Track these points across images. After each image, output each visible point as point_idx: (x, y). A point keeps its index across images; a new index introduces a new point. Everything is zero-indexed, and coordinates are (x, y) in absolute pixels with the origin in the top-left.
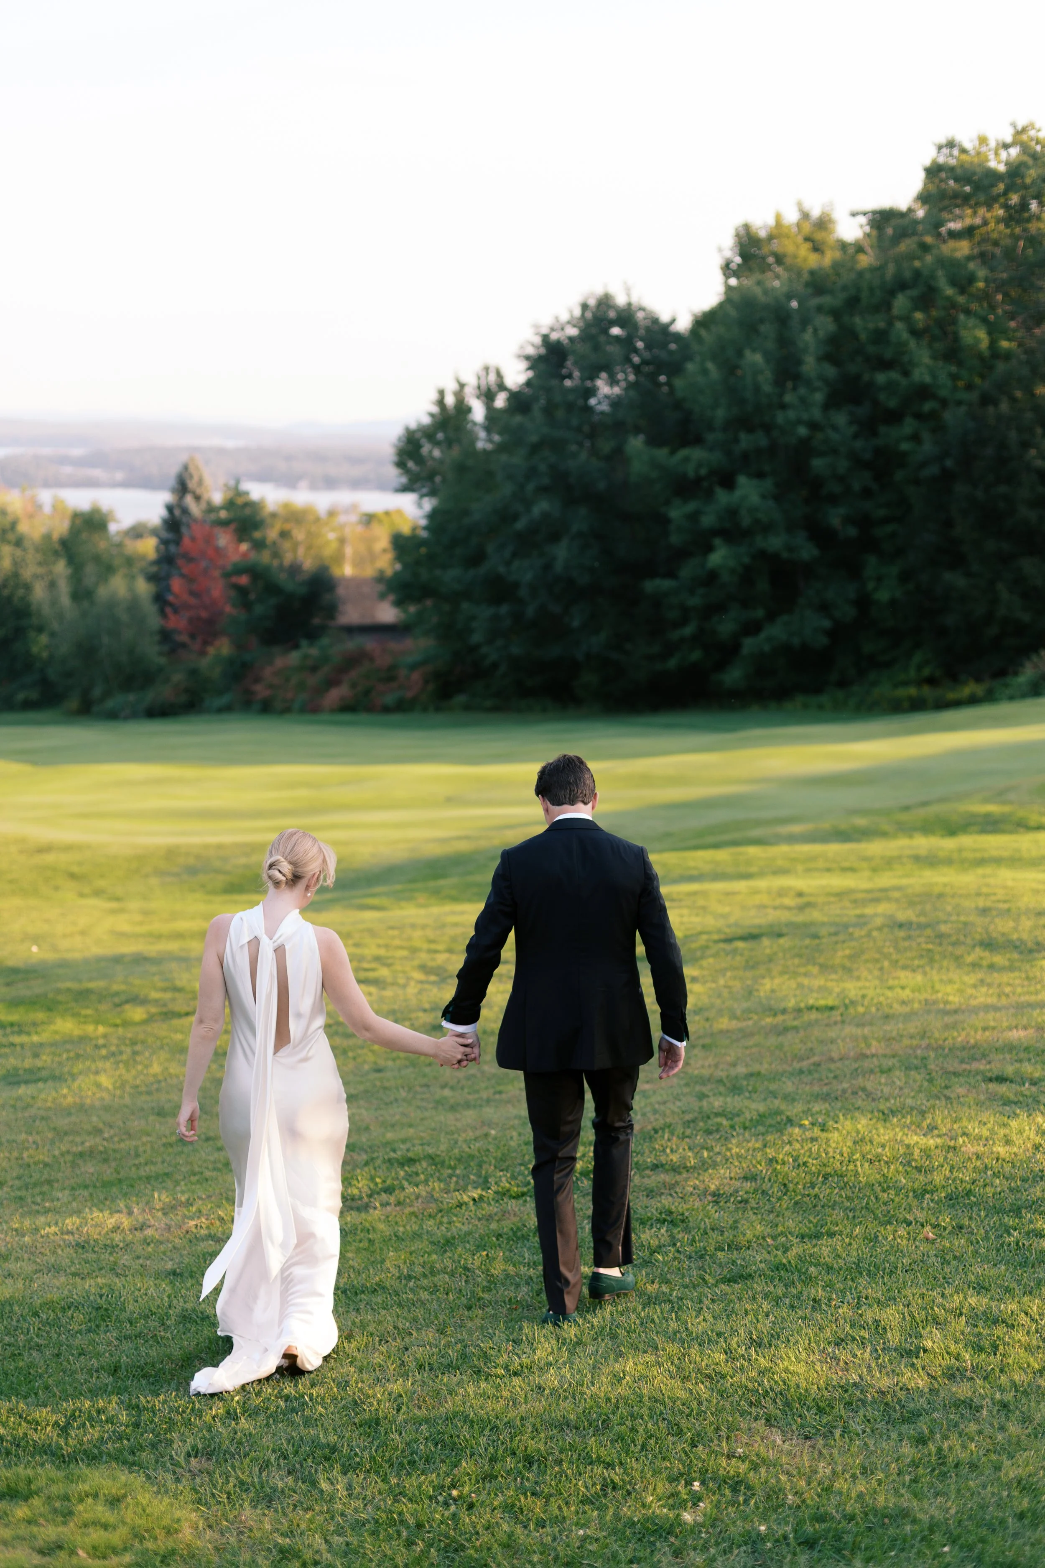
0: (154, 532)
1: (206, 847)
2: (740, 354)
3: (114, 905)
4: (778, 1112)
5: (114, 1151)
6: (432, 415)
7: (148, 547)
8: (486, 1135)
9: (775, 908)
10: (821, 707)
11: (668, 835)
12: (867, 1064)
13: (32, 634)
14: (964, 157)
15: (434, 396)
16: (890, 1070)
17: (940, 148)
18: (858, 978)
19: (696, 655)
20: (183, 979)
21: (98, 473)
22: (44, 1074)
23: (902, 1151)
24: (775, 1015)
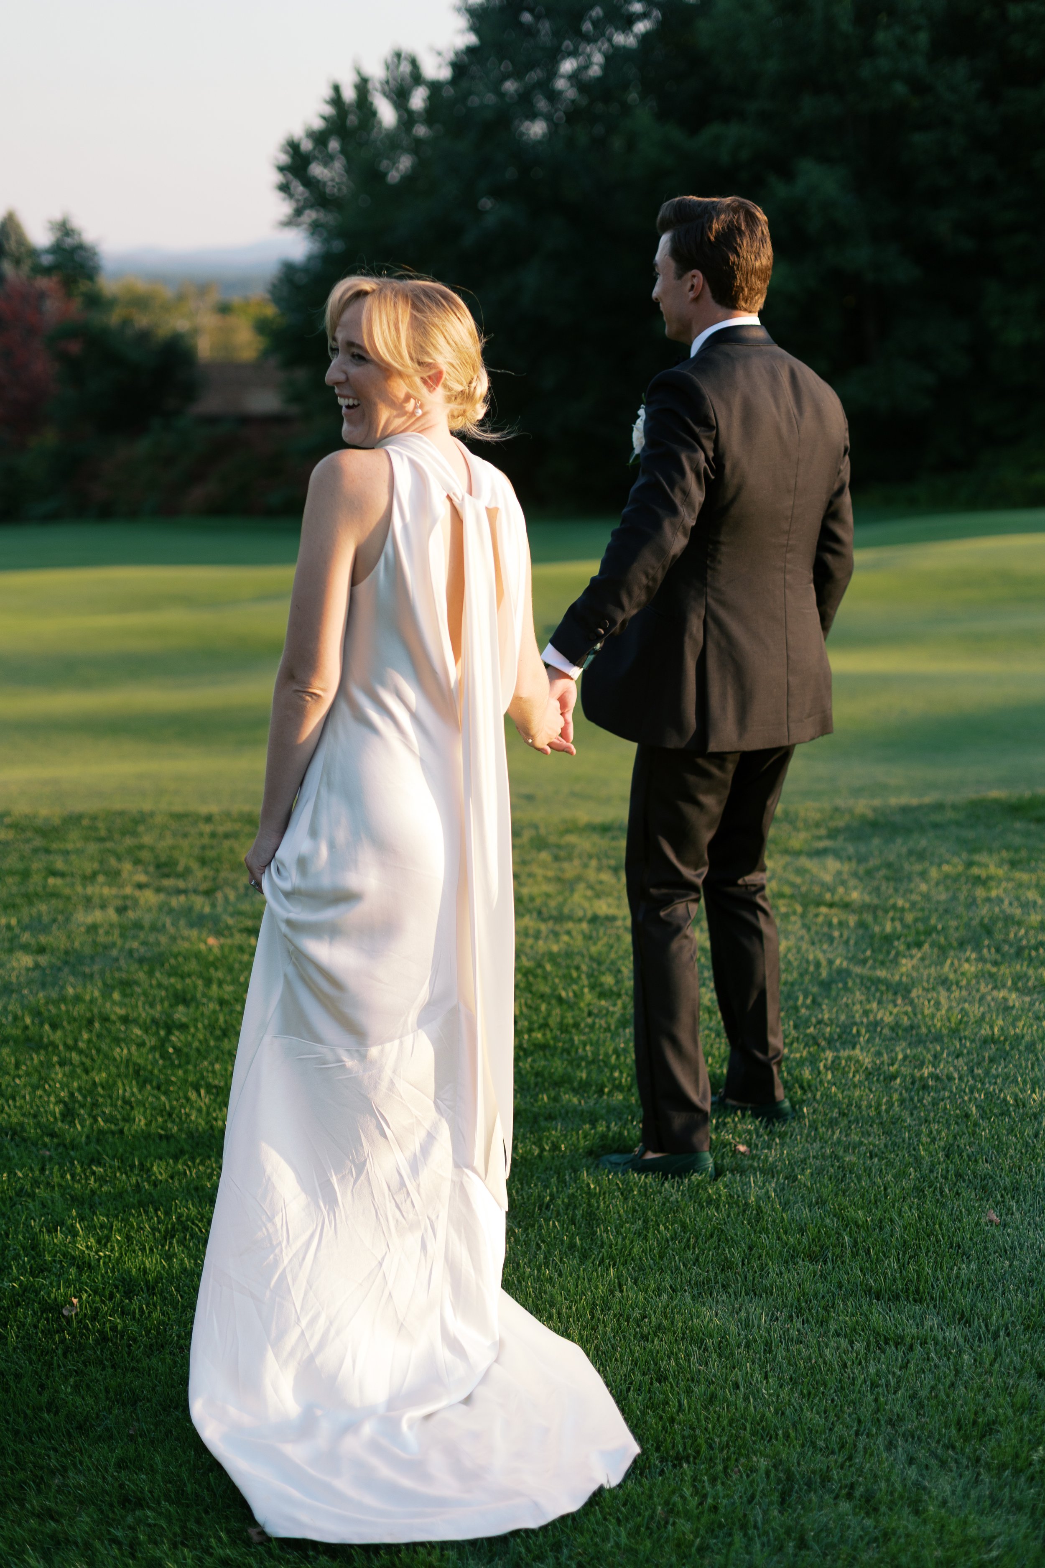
6: (325, 117)
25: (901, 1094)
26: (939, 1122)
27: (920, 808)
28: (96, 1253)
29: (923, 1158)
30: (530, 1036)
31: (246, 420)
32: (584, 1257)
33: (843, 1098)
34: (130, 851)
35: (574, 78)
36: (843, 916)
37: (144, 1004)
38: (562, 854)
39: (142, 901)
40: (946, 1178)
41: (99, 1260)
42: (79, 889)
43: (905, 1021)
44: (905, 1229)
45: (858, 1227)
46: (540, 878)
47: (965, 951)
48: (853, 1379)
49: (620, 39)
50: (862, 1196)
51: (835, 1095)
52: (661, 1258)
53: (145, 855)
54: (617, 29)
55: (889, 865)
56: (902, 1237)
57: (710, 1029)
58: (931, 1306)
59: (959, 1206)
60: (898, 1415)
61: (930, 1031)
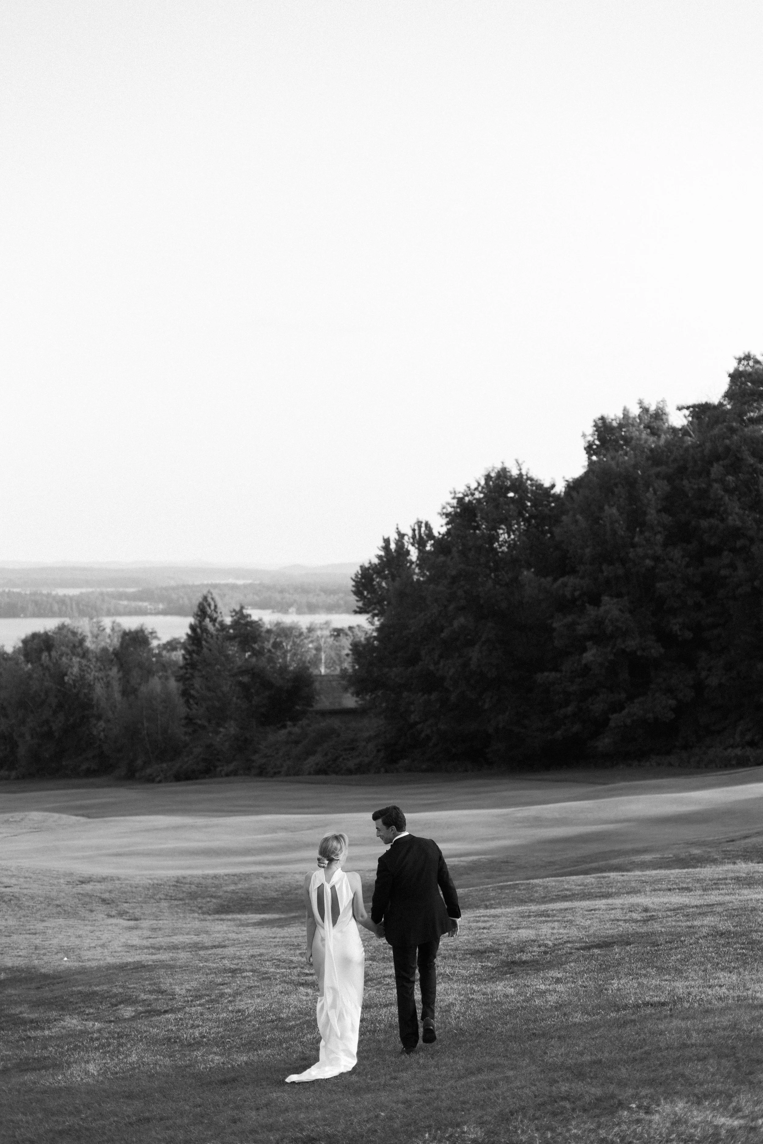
0: (184, 646)
1: (205, 877)
2: (601, 509)
3: (132, 923)
4: (613, 1096)
5: (87, 1129)
6: (380, 557)
7: (178, 655)
8: (377, 1117)
9: (625, 921)
10: (670, 765)
11: (552, 863)
12: (687, 1053)
13: (93, 721)
14: (757, 366)
15: (382, 544)
16: (705, 1058)
17: (740, 360)
18: (687, 978)
19: (576, 728)
20: (166, 983)
21: (145, 605)
22: (48, 1062)
23: (711, 1132)
24: (618, 1011)
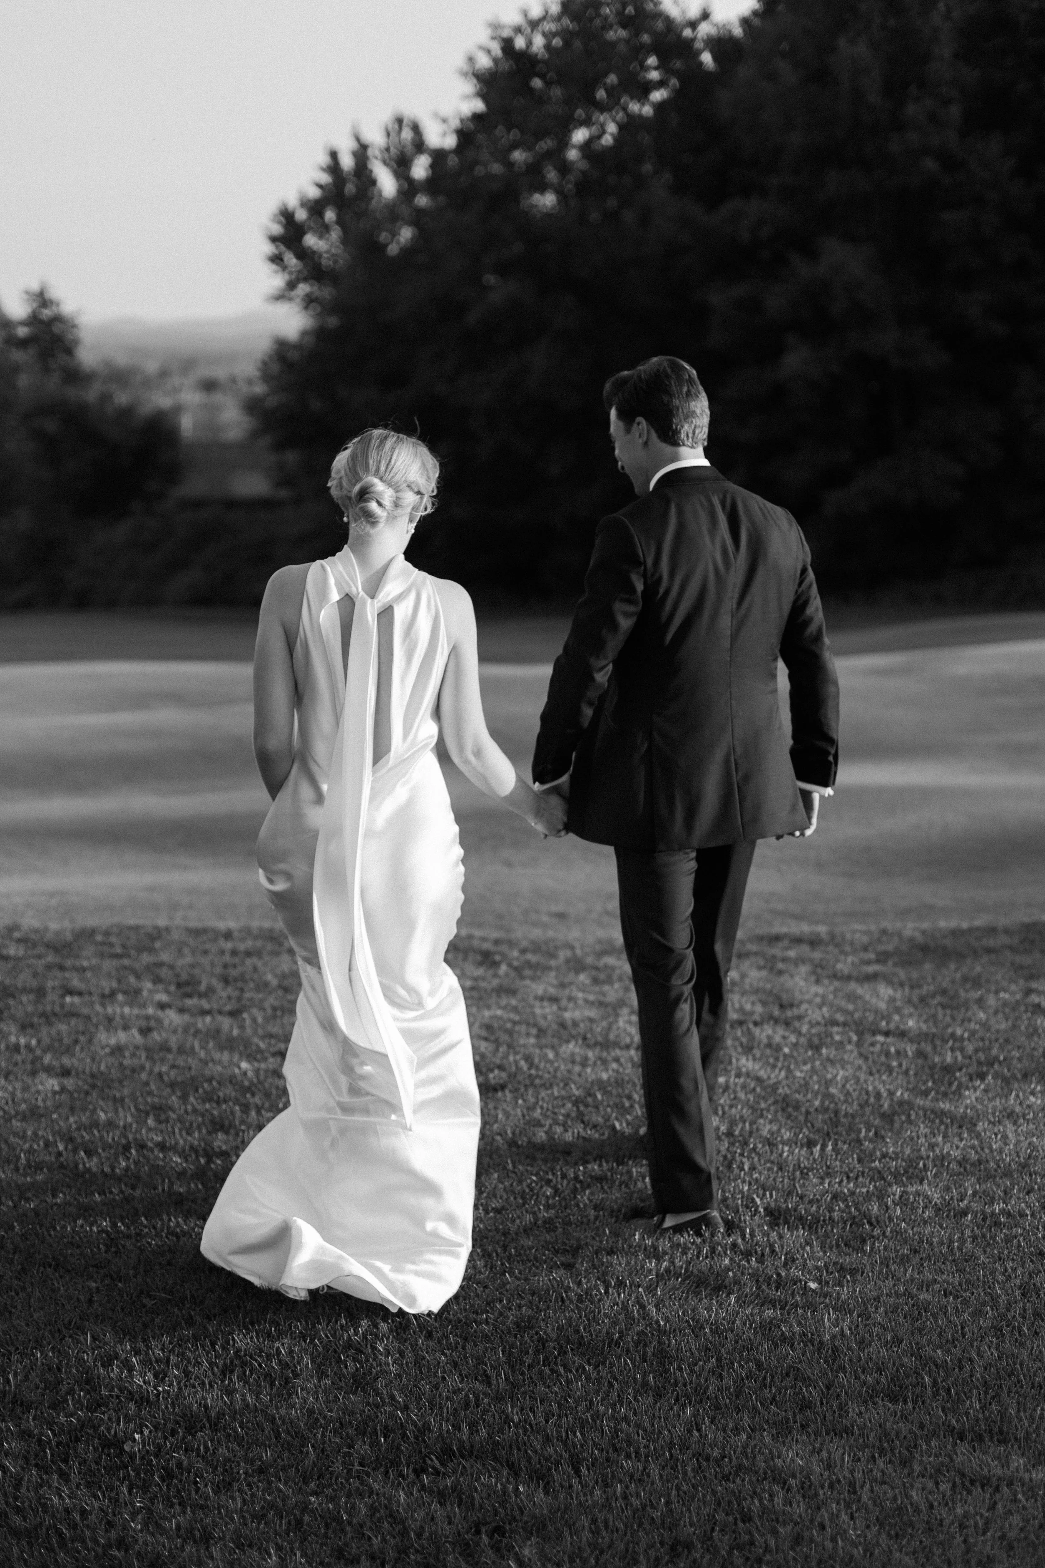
6: (320, 185)
25: (973, 1230)
26: (1013, 1260)
27: (971, 930)
28: (155, 1388)
29: (999, 1296)
30: (585, 1168)
31: (232, 504)
32: (658, 1396)
33: (914, 1235)
34: (148, 968)
35: (586, 147)
36: (901, 1045)
37: (180, 1130)
38: (602, 976)
39: (166, 1022)
40: (1024, 1317)
41: (158, 1395)
42: (98, 1008)
43: (973, 1156)
44: (986, 1369)
45: (936, 1366)
46: (581, 1002)
47: (1031, 1082)
48: (941, 1520)
49: (634, 107)
50: (940, 1335)
51: (906, 1232)
52: (737, 1397)
53: (164, 972)
54: (632, 98)
55: (944, 992)
56: (982, 1377)
57: (772, 1162)
58: (1016, 1447)
59: (1038, 1346)
60: (988, 1557)
61: (999, 1167)
